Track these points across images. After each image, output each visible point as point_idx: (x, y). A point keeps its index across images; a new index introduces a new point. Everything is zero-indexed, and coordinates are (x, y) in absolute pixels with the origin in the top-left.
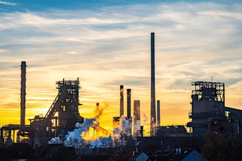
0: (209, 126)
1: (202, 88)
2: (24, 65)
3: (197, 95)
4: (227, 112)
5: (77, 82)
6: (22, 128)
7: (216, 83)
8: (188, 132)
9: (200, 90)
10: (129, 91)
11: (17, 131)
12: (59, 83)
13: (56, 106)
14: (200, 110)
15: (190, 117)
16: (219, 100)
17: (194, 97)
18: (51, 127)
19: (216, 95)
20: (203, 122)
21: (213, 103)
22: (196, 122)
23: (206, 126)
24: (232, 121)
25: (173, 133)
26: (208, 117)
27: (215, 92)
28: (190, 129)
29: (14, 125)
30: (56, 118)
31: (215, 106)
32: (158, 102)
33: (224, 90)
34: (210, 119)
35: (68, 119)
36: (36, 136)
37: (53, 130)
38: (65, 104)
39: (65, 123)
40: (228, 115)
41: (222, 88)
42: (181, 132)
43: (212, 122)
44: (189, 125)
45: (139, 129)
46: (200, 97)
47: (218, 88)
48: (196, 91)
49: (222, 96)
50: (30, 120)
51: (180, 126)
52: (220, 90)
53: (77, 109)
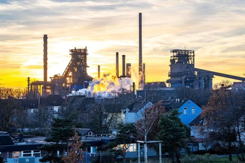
0: (183, 83)
1: (178, 54)
2: (45, 37)
3: (174, 60)
4: (196, 72)
5: (85, 50)
6: (45, 84)
7: (188, 51)
8: (168, 86)
9: (176, 56)
10: (124, 56)
11: (42, 86)
12: (72, 51)
13: (70, 68)
14: (176, 71)
15: (169, 76)
16: (190, 63)
17: (172, 61)
18: (66, 84)
19: (188, 60)
20: (179, 79)
21: (186, 66)
22: (173, 79)
23: (181, 82)
24: (200, 78)
25: (156, 87)
26: (183, 76)
27: (188, 57)
28: (169, 85)
29: (40, 82)
30: (70, 77)
31: (187, 68)
32: (144, 65)
33: (194, 56)
34: (184, 77)
35: (79, 78)
36: (56, 90)
37: (67, 85)
38: (76, 66)
39: (76, 80)
40: (196, 74)
41: (192, 54)
42: (162, 87)
43: (185, 79)
44: (168, 81)
45: (132, 84)
46: (176, 61)
47: (189, 54)
48: (174, 56)
49: (192, 60)
50: (51, 78)
51: (161, 83)
52: (191, 56)
53: (86, 70)
